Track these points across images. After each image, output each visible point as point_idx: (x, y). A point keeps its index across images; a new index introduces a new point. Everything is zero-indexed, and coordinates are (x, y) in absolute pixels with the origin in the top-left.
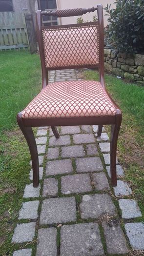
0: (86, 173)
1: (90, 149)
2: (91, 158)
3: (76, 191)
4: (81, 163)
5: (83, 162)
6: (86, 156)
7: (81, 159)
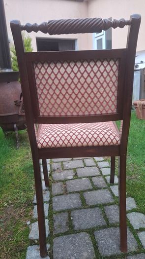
0: (70, 193)
1: (64, 224)
2: (64, 209)
3: (78, 180)
4: (75, 201)
5: (74, 203)
6: (69, 211)
7: (76, 206)
